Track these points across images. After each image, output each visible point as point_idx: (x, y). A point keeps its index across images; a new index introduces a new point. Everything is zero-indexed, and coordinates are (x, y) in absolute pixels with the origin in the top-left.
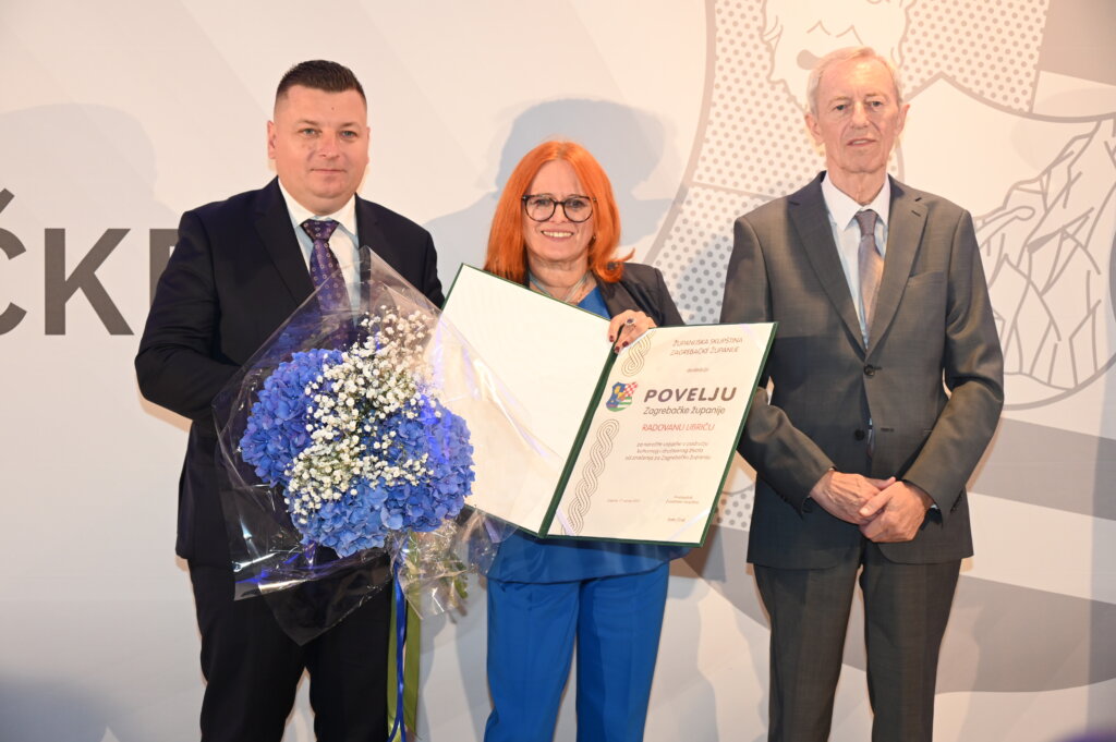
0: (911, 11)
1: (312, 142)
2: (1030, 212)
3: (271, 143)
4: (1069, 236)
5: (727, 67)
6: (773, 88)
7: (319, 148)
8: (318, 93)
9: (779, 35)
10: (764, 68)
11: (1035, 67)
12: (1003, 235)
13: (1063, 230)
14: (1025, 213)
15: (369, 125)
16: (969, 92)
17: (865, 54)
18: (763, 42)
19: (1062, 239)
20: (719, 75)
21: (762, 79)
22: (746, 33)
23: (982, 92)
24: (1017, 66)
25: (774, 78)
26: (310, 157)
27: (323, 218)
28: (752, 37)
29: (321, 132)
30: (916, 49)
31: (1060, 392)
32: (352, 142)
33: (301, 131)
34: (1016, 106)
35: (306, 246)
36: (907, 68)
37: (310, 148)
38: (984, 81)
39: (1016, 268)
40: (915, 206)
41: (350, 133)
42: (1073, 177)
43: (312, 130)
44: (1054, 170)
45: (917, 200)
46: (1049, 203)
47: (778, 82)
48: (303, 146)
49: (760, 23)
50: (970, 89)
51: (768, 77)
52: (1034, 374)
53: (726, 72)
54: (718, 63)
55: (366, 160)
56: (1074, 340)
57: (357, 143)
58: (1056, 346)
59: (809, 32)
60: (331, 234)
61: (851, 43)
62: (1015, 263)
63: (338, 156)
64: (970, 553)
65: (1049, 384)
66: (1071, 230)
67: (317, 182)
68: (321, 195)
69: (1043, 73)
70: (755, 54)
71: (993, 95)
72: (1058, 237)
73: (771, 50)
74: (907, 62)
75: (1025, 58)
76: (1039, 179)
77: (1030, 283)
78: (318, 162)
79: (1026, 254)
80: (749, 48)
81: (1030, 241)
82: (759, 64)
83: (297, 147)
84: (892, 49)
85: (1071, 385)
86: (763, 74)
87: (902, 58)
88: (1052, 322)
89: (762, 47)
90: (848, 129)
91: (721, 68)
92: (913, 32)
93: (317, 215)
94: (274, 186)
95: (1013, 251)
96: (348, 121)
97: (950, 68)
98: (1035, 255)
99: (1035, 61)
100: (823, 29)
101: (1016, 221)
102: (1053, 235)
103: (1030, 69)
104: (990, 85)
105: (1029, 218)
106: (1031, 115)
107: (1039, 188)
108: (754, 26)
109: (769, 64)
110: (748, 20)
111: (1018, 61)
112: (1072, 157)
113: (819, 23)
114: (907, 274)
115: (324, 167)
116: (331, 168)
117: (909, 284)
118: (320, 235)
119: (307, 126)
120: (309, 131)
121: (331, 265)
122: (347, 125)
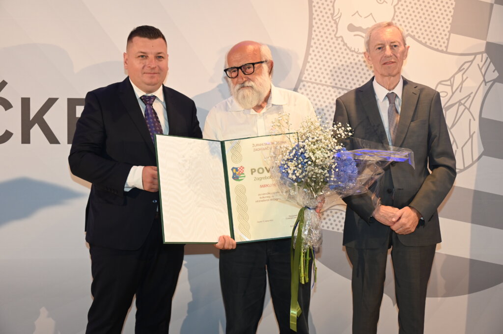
1: (144, 61)
3: (125, 62)
4: (462, 104)
5: (317, 30)
6: (337, 40)
7: (147, 64)
8: (146, 40)
9: (340, 17)
10: (333, 31)
11: (448, 32)
15: (168, 53)
17: (389, 25)
18: (333, 20)
20: (314, 34)
21: (333, 36)
22: (326, 16)
23: (426, 42)
26: (143, 68)
27: (150, 95)
28: (328, 17)
29: (148, 56)
32: (161, 61)
33: (139, 57)
34: (440, 49)
35: (142, 107)
37: (143, 64)
40: (414, 90)
41: (160, 57)
42: (464, 79)
43: (144, 56)
45: (415, 88)
46: (454, 90)
47: (339, 37)
48: (140, 63)
49: (332, 11)
51: (335, 35)
53: (317, 32)
54: (314, 29)
55: (167, 69)
57: (164, 61)
59: (353, 16)
60: (153, 102)
63: (156, 67)
64: (440, 241)
66: (463, 102)
67: (146, 78)
68: (148, 84)
69: (452, 34)
70: (329, 25)
72: (458, 104)
73: (336, 23)
78: (147, 70)
80: (327, 22)
82: (331, 29)
83: (137, 64)
85: (462, 168)
86: (333, 34)
89: (333, 22)
90: (383, 58)
91: (315, 31)
93: (147, 94)
94: (127, 81)
96: (159, 51)
100: (359, 14)
102: (455, 104)
103: (446, 32)
104: (429, 39)
105: (446, 96)
106: (446, 52)
107: (450, 84)
108: (329, 13)
109: (335, 30)
110: (327, 10)
111: (442, 29)
112: (464, 71)
113: (357, 12)
114: (410, 121)
115: (150, 72)
116: (153, 72)
117: (411, 125)
118: (148, 102)
119: (142, 54)
120: (142, 56)
121: (154, 115)
122: (159, 53)
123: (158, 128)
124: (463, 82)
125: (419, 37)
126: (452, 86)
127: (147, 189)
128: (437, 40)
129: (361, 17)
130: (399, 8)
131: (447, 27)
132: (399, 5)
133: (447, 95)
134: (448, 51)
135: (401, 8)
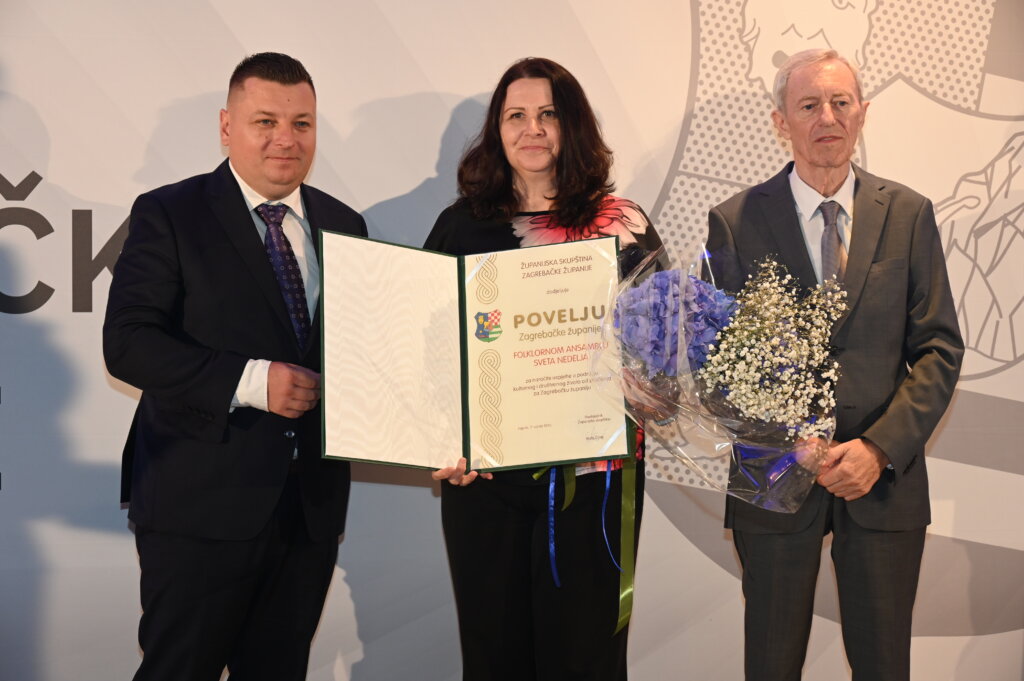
0: (874, 17)
1: (267, 132)
2: (976, 202)
3: (224, 131)
4: (1010, 223)
5: (710, 65)
6: (751, 85)
7: (275, 137)
8: (275, 86)
9: (757, 36)
10: (743, 66)
11: (981, 69)
12: (953, 222)
13: (1004, 218)
14: (972, 202)
16: (923, 91)
17: (830, 56)
18: (743, 43)
19: (1004, 226)
20: (702, 72)
21: (741, 77)
22: (727, 34)
23: (935, 92)
24: (966, 68)
25: (752, 76)
26: (265, 147)
27: (275, 203)
28: (732, 37)
29: (276, 122)
30: (878, 51)
31: (1002, 364)
32: (305, 131)
33: (258, 122)
34: (964, 105)
35: (261, 228)
36: (869, 69)
37: (266, 137)
38: (937, 82)
39: (964, 252)
40: (877, 196)
41: (303, 123)
42: (1013, 169)
43: (269, 121)
44: (997, 164)
45: (880, 189)
46: (993, 193)
47: (756, 80)
48: (260, 135)
49: (740, 24)
50: (925, 89)
51: (747, 76)
52: (979, 349)
53: (709, 69)
54: (702, 62)
56: (1014, 317)
57: (308, 132)
58: (998, 323)
59: (783, 34)
60: (283, 217)
61: (820, 46)
62: (963, 248)
63: (293, 146)
64: (928, 521)
65: (991, 357)
66: (1011, 218)
67: (271, 169)
68: (276, 182)
69: (988, 76)
70: (735, 53)
71: (945, 95)
72: (1000, 224)
73: (750, 51)
74: (870, 63)
75: (973, 61)
76: (984, 171)
77: (976, 265)
78: (273, 151)
79: (972, 239)
80: (730, 48)
81: (977, 227)
82: (739, 63)
83: (253, 137)
84: (857, 51)
85: (1011, 358)
86: (743, 72)
87: (866, 59)
88: (995, 301)
89: (742, 47)
90: (816, 126)
91: (704, 66)
92: (875, 36)
93: (270, 200)
94: (224, 167)
95: (961, 236)
96: (302, 112)
97: (907, 69)
98: (980, 241)
99: (982, 64)
100: (795, 30)
101: (964, 209)
102: (996, 222)
103: (976, 71)
104: (941, 86)
105: (975, 207)
106: (977, 114)
107: (984, 180)
108: (734, 27)
109: (747, 64)
110: (729, 22)
111: (967, 64)
112: (1013, 152)
113: (793, 26)
114: (870, 261)
115: (280, 156)
116: (287, 156)
117: (872, 270)
118: (272, 219)
119: (265, 117)
120: (265, 121)
121: (285, 248)
122: (302, 116)
123: (293, 277)
124: (1011, 176)
125: (921, 81)
126: (988, 184)
127: (276, 407)
128: (957, 87)
129: (801, 36)
130: (878, 19)
131: (978, 60)
132: (879, 13)
133: (979, 204)
134: (981, 110)
135: (884, 18)
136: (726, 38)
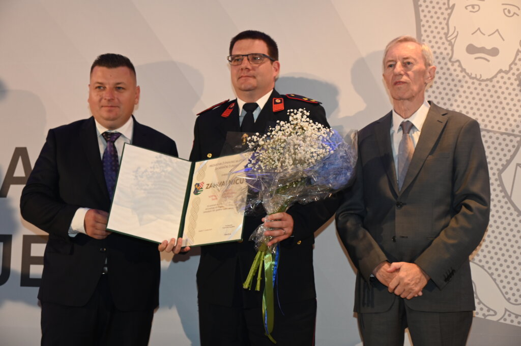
1: (101, 93)
8: (104, 69)
10: (448, 54)
18: (447, 41)
22: (438, 36)
26: (100, 101)
27: (113, 131)
28: (441, 38)
29: (105, 87)
32: (123, 92)
33: (97, 88)
37: (100, 96)
40: (440, 118)
41: (120, 88)
43: (101, 87)
45: (443, 115)
48: (97, 95)
49: (445, 31)
60: (117, 139)
67: (104, 112)
68: (106, 119)
70: (443, 47)
73: (452, 45)
78: (104, 102)
80: (440, 44)
82: (445, 52)
83: (95, 96)
89: (447, 43)
90: (394, 76)
93: (109, 130)
96: (119, 82)
100: (480, 31)
108: (442, 32)
109: (450, 53)
110: (439, 29)
113: (479, 29)
114: (427, 154)
115: (106, 105)
116: (110, 105)
117: (428, 159)
118: (109, 139)
119: (98, 85)
120: (99, 87)
121: (113, 154)
122: (119, 84)
127: (89, 233)
129: (484, 35)
136: (437, 39)
